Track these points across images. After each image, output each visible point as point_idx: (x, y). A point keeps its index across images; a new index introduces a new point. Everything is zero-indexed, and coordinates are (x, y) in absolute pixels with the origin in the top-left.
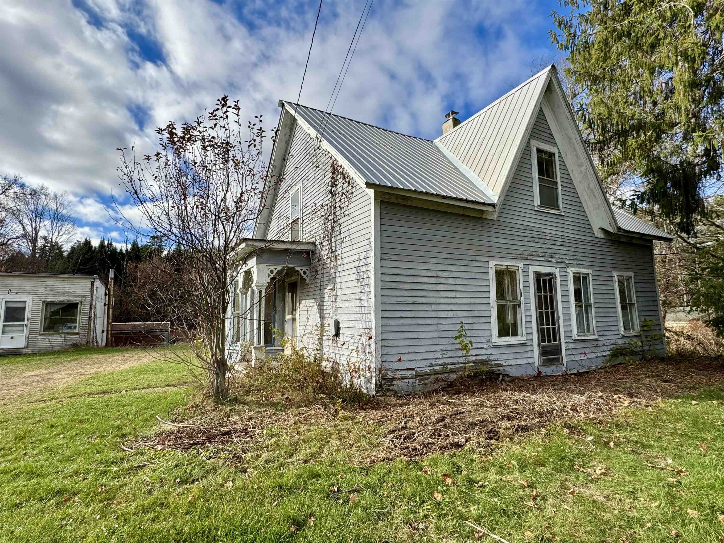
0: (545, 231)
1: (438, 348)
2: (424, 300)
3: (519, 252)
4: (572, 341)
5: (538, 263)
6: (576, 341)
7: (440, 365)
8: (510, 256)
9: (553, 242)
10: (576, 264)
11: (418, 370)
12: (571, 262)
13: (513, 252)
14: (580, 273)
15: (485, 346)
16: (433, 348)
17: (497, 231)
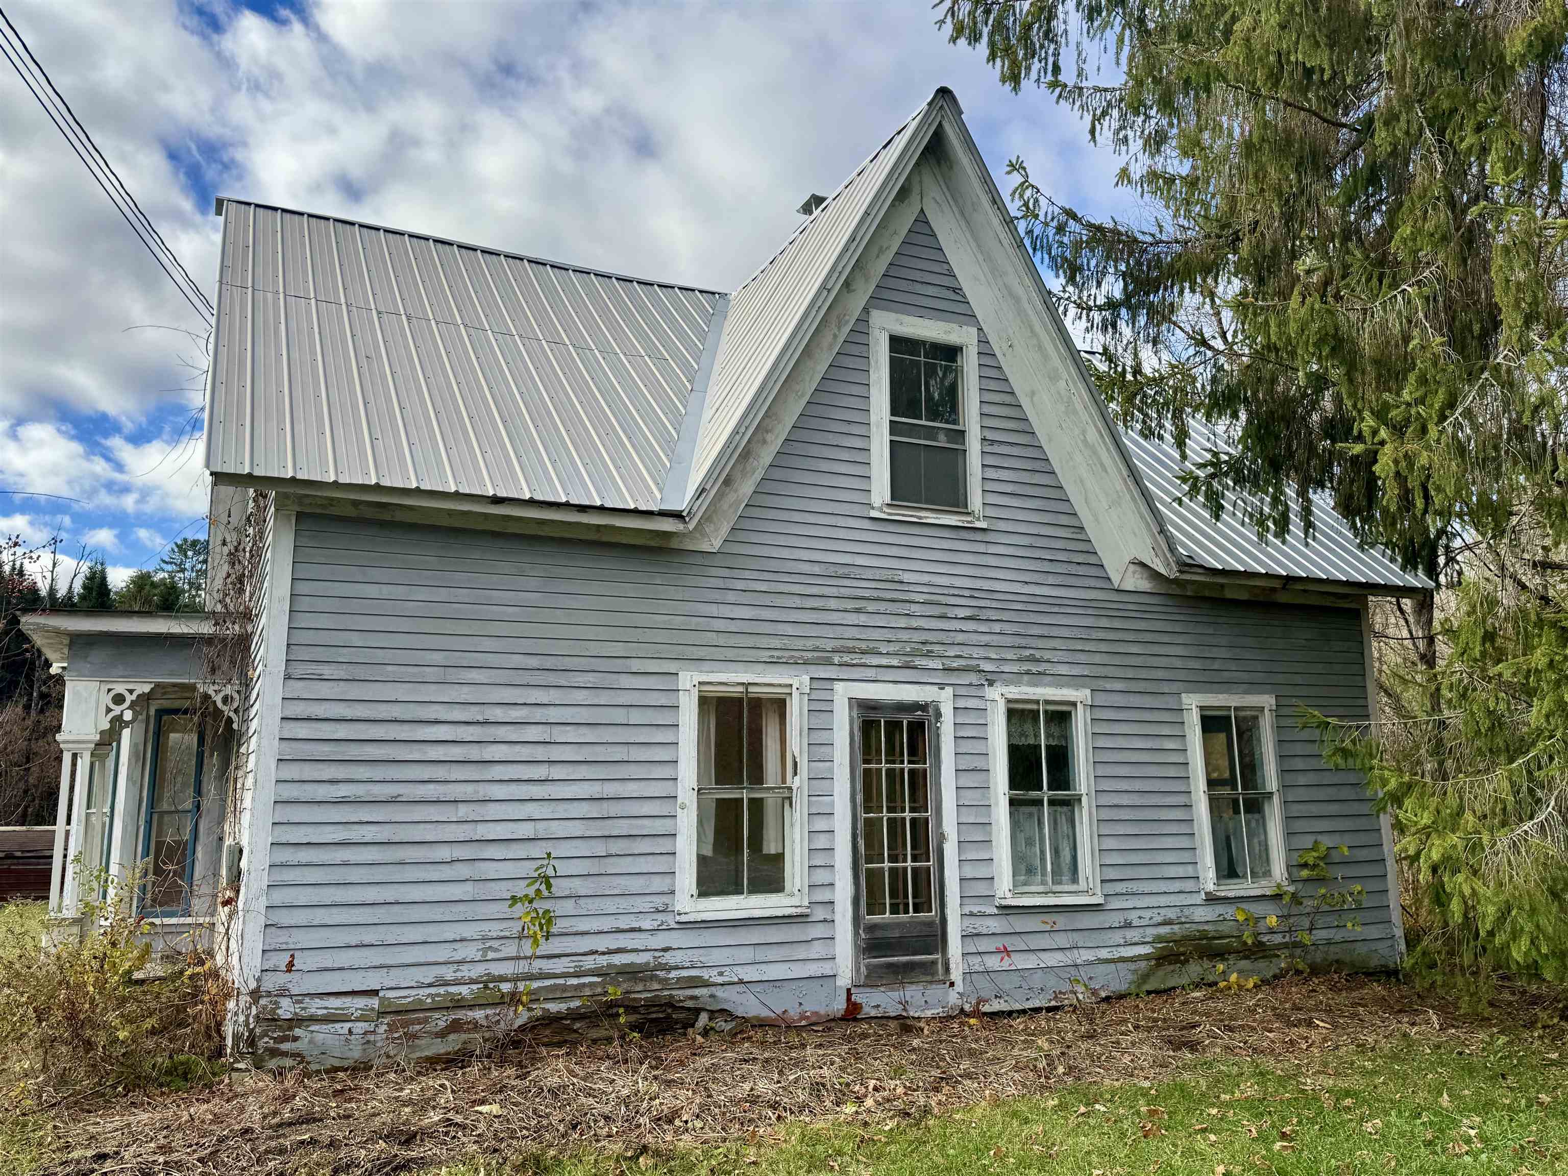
0: (906, 577)
1: (468, 931)
2: (430, 791)
3: (799, 644)
4: (996, 911)
5: (870, 673)
6: (1006, 910)
7: (473, 981)
8: (765, 655)
9: (937, 611)
10: (1028, 673)
11: (391, 994)
12: (1006, 668)
13: (776, 643)
14: (1037, 702)
15: (646, 924)
16: (450, 932)
17: (720, 583)
